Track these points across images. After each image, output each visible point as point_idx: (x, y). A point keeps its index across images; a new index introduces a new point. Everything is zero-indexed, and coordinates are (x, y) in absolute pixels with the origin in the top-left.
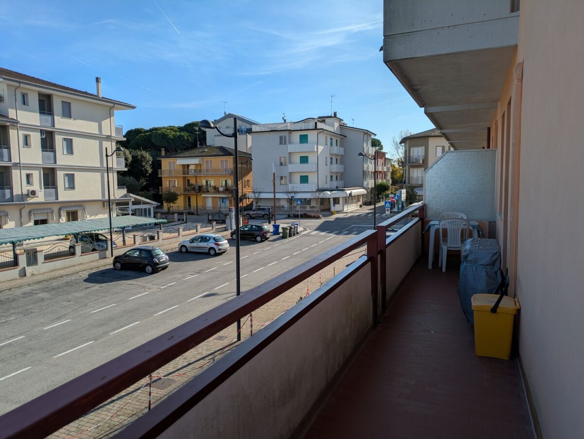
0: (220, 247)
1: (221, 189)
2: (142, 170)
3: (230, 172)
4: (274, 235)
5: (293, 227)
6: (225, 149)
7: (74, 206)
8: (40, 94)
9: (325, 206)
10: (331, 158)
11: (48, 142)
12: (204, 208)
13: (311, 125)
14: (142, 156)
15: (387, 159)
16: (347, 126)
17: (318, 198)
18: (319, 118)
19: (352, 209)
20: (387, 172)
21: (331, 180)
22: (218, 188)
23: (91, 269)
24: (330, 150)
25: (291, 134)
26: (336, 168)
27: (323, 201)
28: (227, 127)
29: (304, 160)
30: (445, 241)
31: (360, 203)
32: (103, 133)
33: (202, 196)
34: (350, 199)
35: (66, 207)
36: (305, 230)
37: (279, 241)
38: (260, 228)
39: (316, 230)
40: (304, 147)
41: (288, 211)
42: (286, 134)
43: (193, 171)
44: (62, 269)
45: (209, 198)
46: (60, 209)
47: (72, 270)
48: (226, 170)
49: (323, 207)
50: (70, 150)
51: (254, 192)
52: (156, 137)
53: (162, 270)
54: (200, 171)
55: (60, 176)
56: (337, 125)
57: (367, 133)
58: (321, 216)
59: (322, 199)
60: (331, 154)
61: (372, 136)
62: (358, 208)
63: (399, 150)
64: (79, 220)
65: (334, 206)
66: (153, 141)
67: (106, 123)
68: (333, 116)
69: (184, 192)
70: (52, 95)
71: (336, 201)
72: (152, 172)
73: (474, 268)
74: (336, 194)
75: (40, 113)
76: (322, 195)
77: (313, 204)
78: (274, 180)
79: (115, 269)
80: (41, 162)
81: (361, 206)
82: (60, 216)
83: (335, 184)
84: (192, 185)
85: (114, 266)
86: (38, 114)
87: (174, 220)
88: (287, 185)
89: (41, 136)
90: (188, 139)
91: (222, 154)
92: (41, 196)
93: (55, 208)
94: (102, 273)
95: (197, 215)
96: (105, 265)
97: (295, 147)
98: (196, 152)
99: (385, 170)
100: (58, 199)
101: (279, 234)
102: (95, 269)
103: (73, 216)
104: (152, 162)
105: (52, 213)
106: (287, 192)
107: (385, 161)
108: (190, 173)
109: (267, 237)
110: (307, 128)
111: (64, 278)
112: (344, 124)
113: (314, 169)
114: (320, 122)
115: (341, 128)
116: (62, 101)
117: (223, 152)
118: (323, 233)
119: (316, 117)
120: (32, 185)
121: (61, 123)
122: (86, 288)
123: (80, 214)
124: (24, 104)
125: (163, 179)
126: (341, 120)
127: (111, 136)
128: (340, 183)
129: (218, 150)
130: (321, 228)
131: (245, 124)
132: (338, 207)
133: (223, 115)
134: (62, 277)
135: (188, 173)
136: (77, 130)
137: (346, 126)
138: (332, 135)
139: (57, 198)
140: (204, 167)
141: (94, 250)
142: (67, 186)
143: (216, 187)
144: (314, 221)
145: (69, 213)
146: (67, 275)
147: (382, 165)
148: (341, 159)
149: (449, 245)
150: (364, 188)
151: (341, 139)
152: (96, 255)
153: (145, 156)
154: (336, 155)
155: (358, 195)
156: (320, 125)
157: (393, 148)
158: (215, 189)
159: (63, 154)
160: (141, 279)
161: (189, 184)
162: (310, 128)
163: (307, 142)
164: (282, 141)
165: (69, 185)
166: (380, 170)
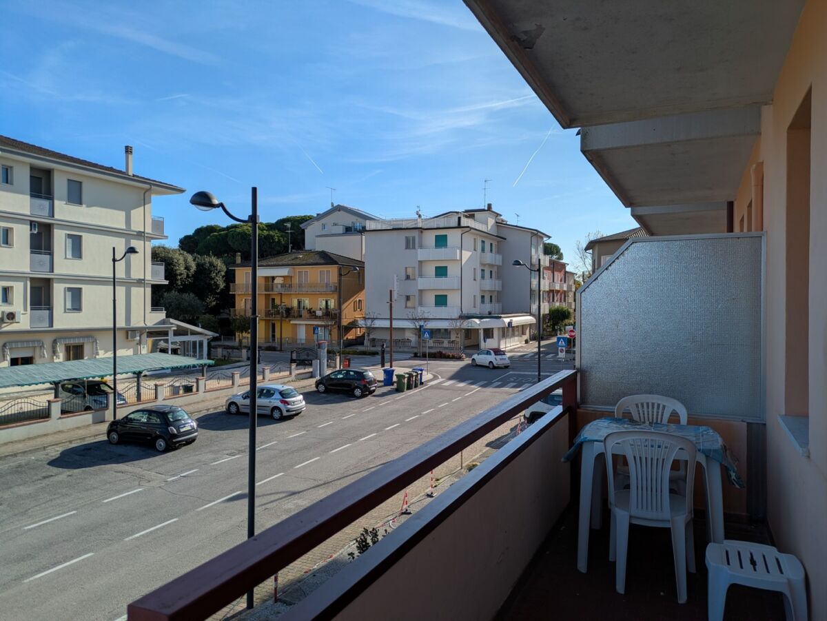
0: (289, 406)
1: (319, 313)
2: (210, 285)
3: (333, 289)
4: (385, 385)
5: (415, 374)
6: (327, 255)
7: (78, 337)
8: (33, 169)
9: (471, 340)
10: (483, 270)
11: (42, 239)
12: (294, 340)
13: (454, 222)
14: (211, 264)
15: (568, 272)
16: (508, 223)
17: (461, 329)
18: (466, 211)
19: (514, 346)
20: (568, 291)
21: (483, 302)
22: (314, 312)
23: (70, 442)
24: (481, 258)
25: (423, 234)
26: (490, 284)
27: (469, 333)
28: (335, 224)
29: (441, 272)
31: (527, 336)
32: (133, 228)
33: (292, 322)
34: (509, 331)
35: (65, 338)
36: (435, 378)
37: (389, 397)
38: (361, 376)
39: (451, 378)
40: (442, 253)
41: (416, 348)
42: (416, 234)
43: (279, 286)
44: (24, 440)
45: (301, 326)
46: (55, 342)
47: (38, 442)
48: (327, 285)
49: (468, 343)
50: (77, 251)
51: (365, 319)
52: (233, 237)
53: (185, 445)
54: (290, 286)
55: (59, 291)
56: (491, 221)
57: (536, 234)
58: (464, 356)
59: (468, 330)
60: (484, 265)
61: (545, 239)
62: (523, 344)
63: (586, 260)
64: (86, 358)
65: (485, 341)
66: (230, 243)
67: (137, 213)
68: (486, 208)
69: (266, 316)
70: (53, 170)
71: (488, 333)
72: (225, 287)
74: (488, 323)
75: (32, 196)
76: (466, 324)
77: (453, 337)
78: (391, 300)
79: (109, 442)
80: (28, 270)
81: (526, 342)
82: (54, 352)
83: (488, 307)
84: (277, 306)
85: (108, 437)
86: (29, 197)
87: (240, 359)
88: (414, 308)
89: (31, 230)
90: (279, 240)
91: (323, 261)
92: (24, 322)
93: (48, 341)
94: (84, 450)
95: (281, 350)
96: (97, 435)
97: (428, 252)
98: (286, 259)
99: (565, 289)
100: (52, 326)
101: (393, 385)
102: (78, 441)
103: (75, 352)
104: (226, 272)
105: (42, 347)
106: (413, 319)
107: (565, 275)
108: (275, 289)
109: (372, 389)
110: (447, 226)
111: (19, 457)
112: (502, 221)
113: (456, 285)
114: (466, 217)
115: (498, 226)
116: (68, 180)
117: (324, 258)
118: (462, 385)
119: (461, 210)
120: (11, 304)
121: (64, 211)
122: (45, 478)
123: (87, 349)
124: (7, 183)
125: (236, 296)
126: (498, 215)
127: (144, 232)
128: (496, 307)
129: (317, 257)
130: (459, 376)
131: (360, 219)
132: (491, 343)
133: (330, 207)
134: (15, 455)
135: (272, 290)
136: (90, 222)
137: (506, 224)
138: (484, 237)
139: (51, 324)
140: (296, 281)
141: (88, 408)
142: (69, 305)
143: (312, 310)
144: (451, 363)
145: (70, 347)
146: (24, 452)
147: (561, 281)
148: (497, 272)
150: (531, 314)
151: (498, 242)
152: (88, 417)
153: (215, 263)
154: (491, 265)
155: (523, 326)
156: (465, 222)
157: (578, 258)
158: (310, 313)
159: (66, 258)
160: (143, 462)
161: (274, 306)
162: (451, 226)
163: (447, 246)
164: (410, 244)
165: (72, 305)
166: (557, 288)
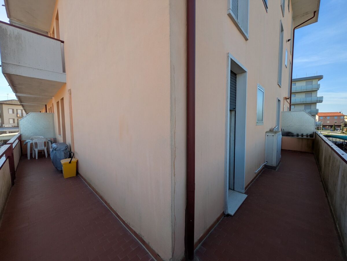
30: (36, 147)
73: (59, 152)
149: (38, 148)
